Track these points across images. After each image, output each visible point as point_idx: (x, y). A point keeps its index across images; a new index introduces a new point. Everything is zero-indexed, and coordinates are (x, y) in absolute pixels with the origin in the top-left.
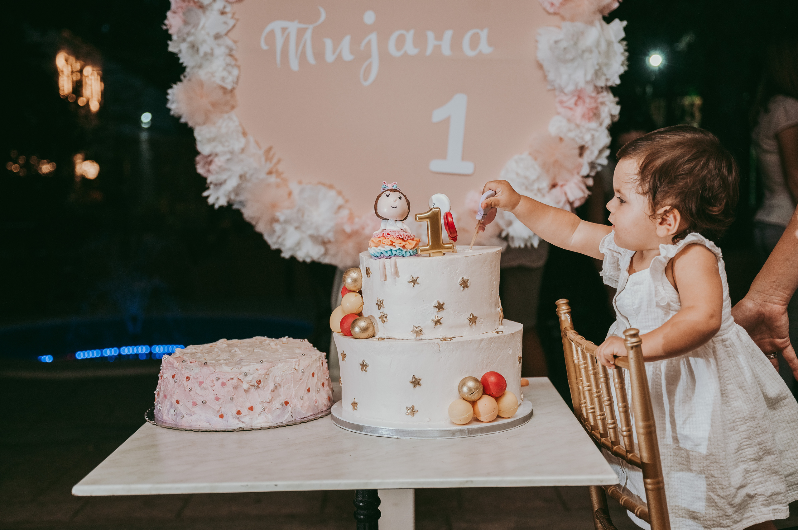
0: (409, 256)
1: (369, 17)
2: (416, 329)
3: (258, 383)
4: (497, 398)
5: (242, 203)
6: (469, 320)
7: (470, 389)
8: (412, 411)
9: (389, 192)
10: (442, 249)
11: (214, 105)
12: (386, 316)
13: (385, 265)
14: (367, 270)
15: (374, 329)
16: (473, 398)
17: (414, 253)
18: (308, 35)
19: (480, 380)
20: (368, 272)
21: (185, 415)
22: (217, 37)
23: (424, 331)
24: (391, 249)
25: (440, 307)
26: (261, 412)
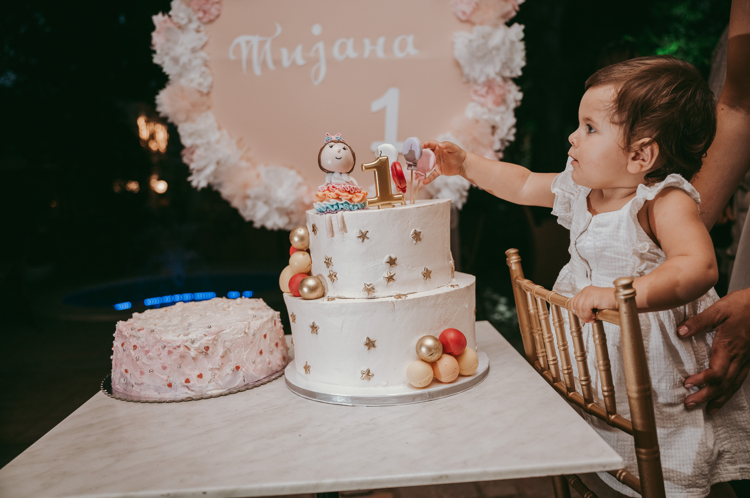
0: (356, 210)
1: (317, 30)
2: (368, 287)
3: (206, 350)
4: (458, 357)
5: (220, 185)
6: (423, 275)
7: (429, 349)
8: (368, 374)
9: (332, 144)
10: (392, 200)
11: (194, 105)
12: (335, 274)
13: (331, 221)
14: (314, 227)
15: (324, 289)
16: (432, 359)
17: (362, 207)
18: (268, 46)
19: (438, 339)
20: (314, 229)
21: (134, 385)
22: (194, 51)
23: (377, 289)
24: (337, 203)
25: (392, 262)
26: (211, 379)
